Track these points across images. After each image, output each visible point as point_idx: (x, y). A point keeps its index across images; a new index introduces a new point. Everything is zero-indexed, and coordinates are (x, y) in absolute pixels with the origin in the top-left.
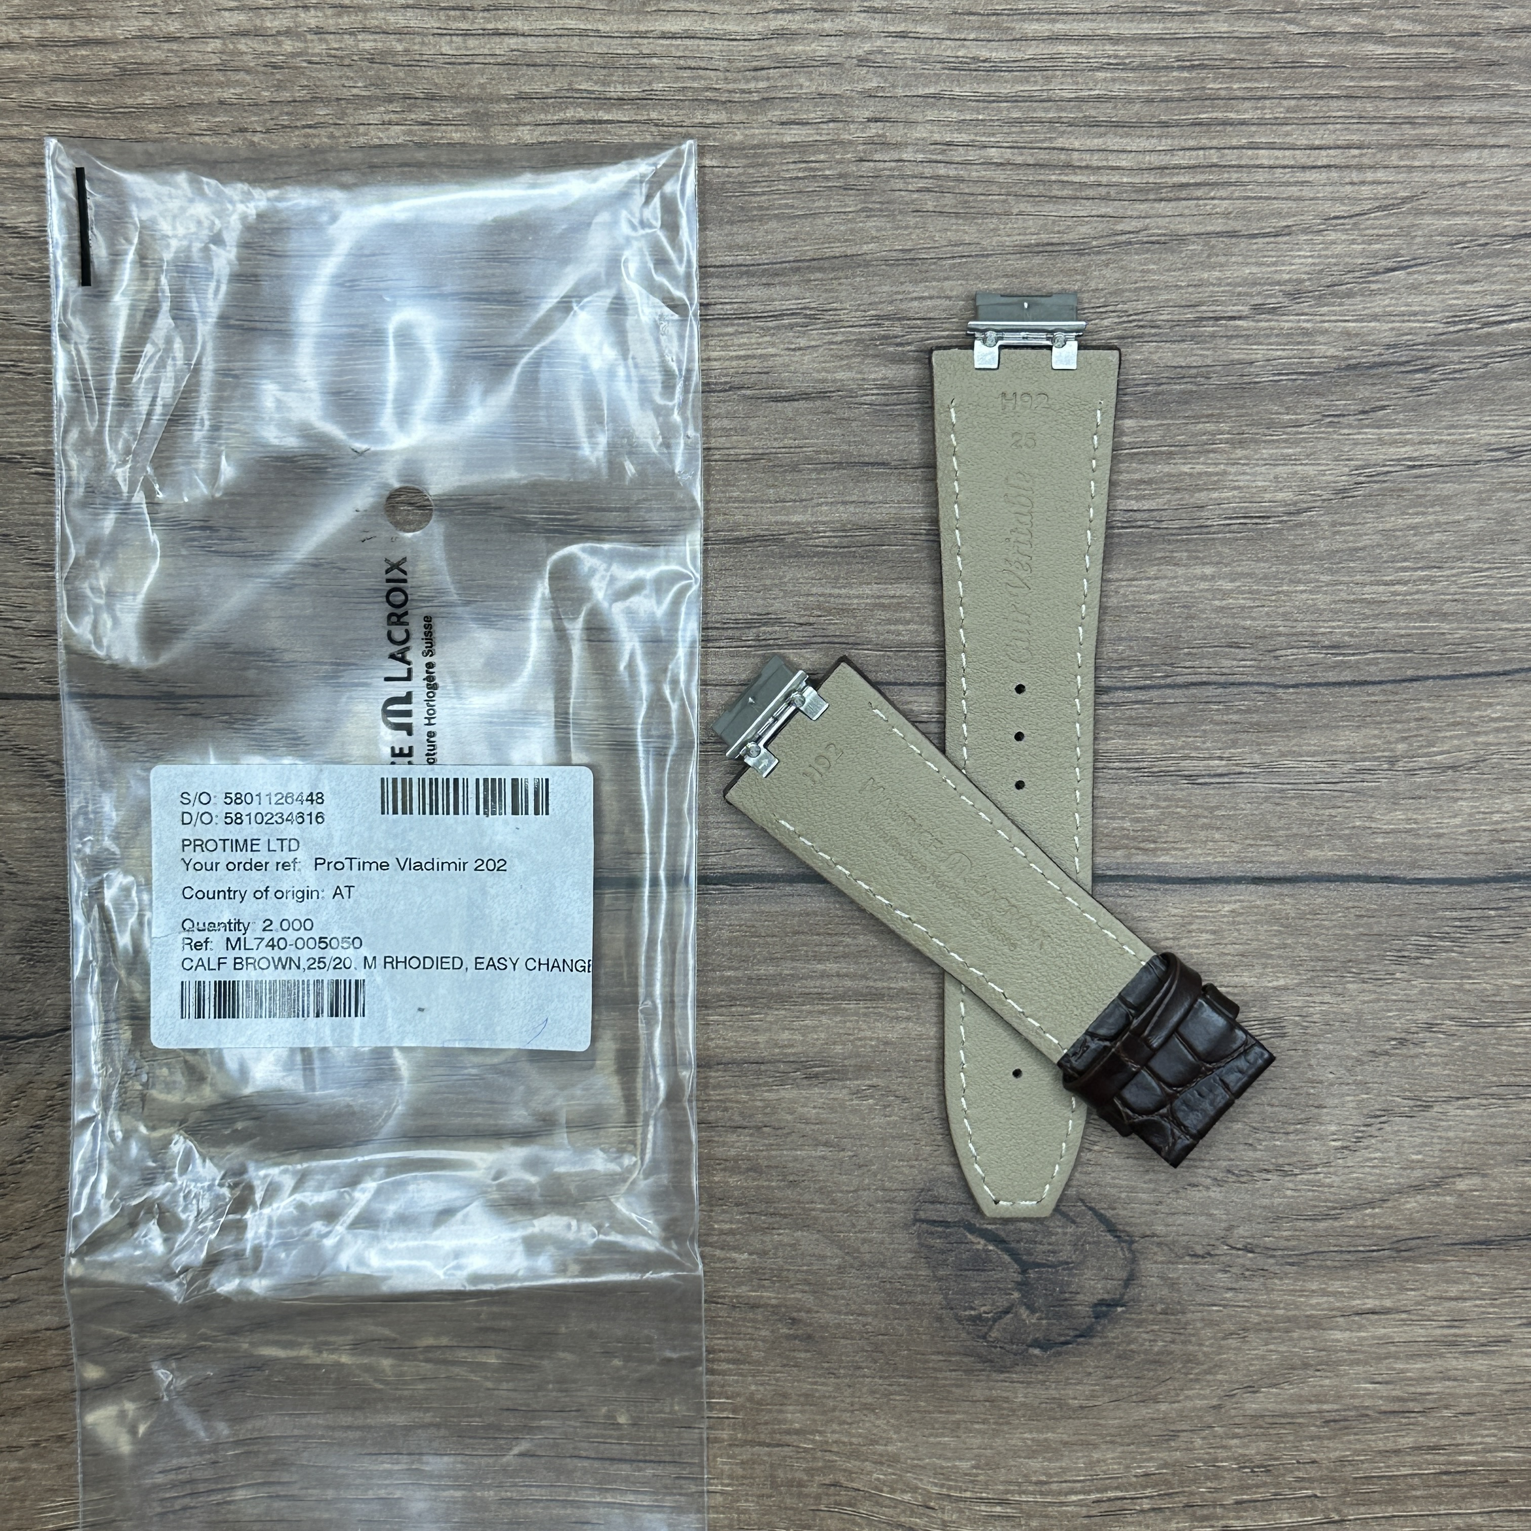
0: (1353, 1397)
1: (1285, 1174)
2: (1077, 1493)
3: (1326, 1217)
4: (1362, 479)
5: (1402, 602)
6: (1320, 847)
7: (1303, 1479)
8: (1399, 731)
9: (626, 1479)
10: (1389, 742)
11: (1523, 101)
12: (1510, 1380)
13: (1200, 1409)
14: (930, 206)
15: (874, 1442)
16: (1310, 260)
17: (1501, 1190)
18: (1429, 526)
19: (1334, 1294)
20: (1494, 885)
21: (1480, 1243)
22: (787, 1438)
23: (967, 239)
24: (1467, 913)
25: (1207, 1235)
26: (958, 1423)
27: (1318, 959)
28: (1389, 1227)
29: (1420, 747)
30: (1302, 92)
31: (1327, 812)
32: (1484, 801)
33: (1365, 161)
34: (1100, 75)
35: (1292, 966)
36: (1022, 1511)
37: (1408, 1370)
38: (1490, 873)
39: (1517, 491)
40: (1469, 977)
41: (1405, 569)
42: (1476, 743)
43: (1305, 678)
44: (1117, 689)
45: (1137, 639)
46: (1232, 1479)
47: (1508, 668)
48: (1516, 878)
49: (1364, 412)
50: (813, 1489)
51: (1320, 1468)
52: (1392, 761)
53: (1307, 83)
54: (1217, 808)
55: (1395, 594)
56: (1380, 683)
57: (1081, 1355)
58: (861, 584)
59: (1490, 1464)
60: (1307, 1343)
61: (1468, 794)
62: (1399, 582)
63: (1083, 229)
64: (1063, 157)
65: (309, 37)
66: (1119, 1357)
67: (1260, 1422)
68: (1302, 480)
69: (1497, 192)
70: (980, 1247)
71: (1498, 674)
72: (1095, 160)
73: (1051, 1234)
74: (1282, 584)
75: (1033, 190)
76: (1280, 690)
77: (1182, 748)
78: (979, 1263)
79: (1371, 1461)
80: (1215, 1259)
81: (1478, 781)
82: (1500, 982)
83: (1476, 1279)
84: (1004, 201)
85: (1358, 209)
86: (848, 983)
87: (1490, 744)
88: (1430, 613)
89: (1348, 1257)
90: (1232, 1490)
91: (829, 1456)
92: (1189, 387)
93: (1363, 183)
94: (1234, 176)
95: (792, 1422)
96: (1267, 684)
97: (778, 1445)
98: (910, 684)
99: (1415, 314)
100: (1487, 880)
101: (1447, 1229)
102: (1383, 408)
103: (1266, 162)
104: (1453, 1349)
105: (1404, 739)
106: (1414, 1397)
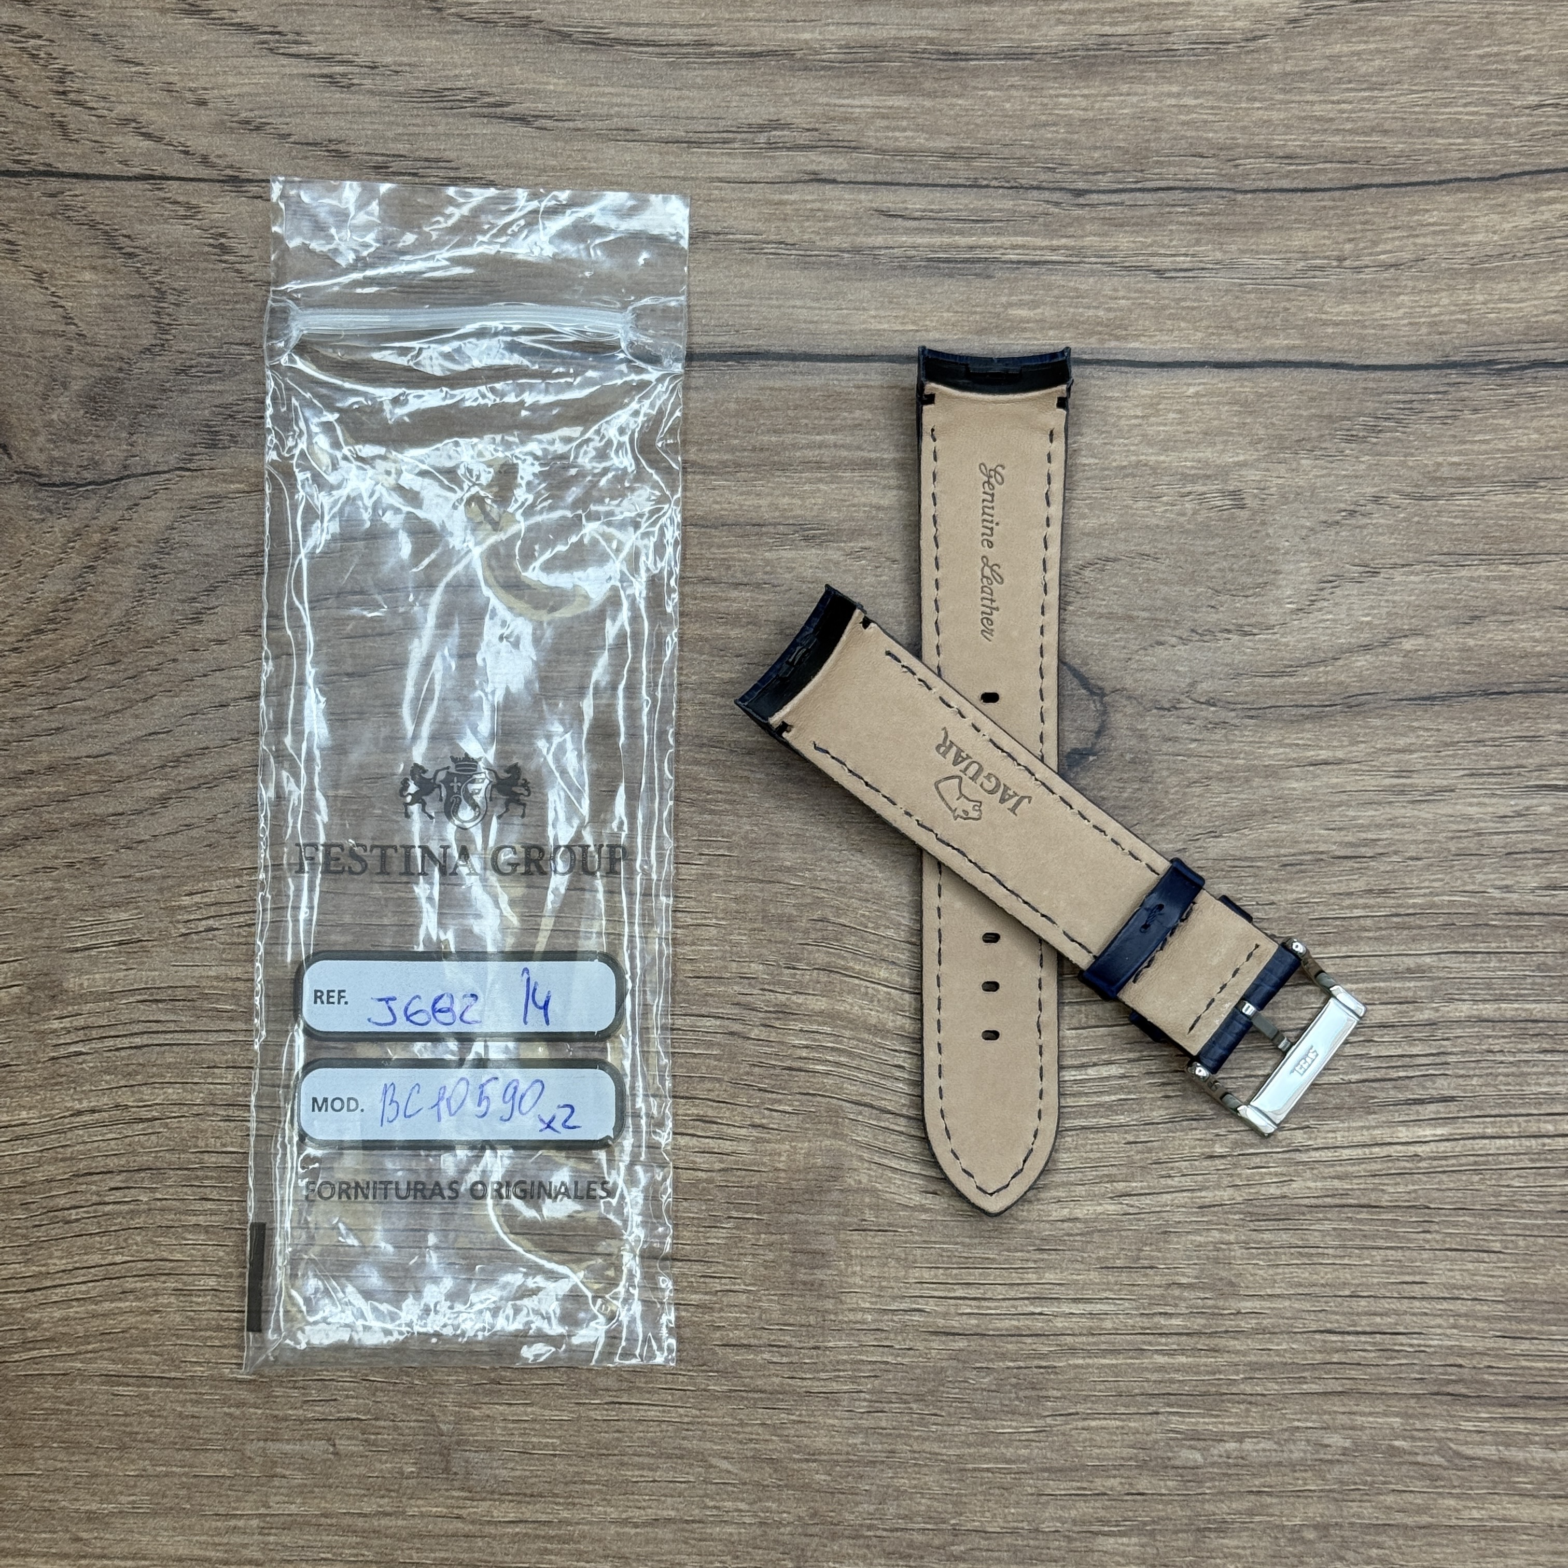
0: (1308, 842)
1: (1246, 634)
3: (1282, 674)
4: (1309, 11)
5: (1347, 119)
6: (1276, 336)
7: (1263, 919)
8: (1346, 233)
10: (1337, 243)
12: (1455, 827)
15: (860, 881)
17: (1444, 650)
18: (1371, 52)
19: (1290, 745)
20: (1433, 372)
21: (1425, 699)
22: (780, 876)
24: (1408, 397)
25: (1173, 691)
27: (1275, 437)
28: (1340, 684)
29: (1365, 248)
31: (1282, 305)
32: (1424, 295)
35: (1251, 443)
37: (1359, 817)
38: (1430, 360)
39: (1448, 24)
40: (1412, 455)
41: (1348, 90)
42: (1415, 245)
43: (1262, 184)
45: (1110, 148)
47: (1442, 178)
48: (1454, 365)
50: (803, 924)
51: (1279, 910)
52: (1341, 259)
54: (1184, 300)
55: (1342, 111)
56: (1329, 190)
58: (861, 95)
59: (1438, 907)
60: (1266, 791)
61: (1409, 290)
62: (1344, 102)
67: (1221, 866)
68: (1257, 10)
71: (1433, 183)
74: (1240, 102)
76: (1240, 197)
77: (1151, 245)
79: (1326, 904)
80: (1179, 712)
81: (1417, 279)
82: (1440, 459)
83: (1421, 732)
86: (844, 453)
87: (1426, 245)
88: (1373, 130)
89: (1303, 711)
91: (817, 893)
95: (784, 859)
96: (1228, 190)
97: (770, 882)
98: (905, 185)
100: (1426, 367)
104: (1401, 798)
105: (1350, 240)
106: (1366, 843)
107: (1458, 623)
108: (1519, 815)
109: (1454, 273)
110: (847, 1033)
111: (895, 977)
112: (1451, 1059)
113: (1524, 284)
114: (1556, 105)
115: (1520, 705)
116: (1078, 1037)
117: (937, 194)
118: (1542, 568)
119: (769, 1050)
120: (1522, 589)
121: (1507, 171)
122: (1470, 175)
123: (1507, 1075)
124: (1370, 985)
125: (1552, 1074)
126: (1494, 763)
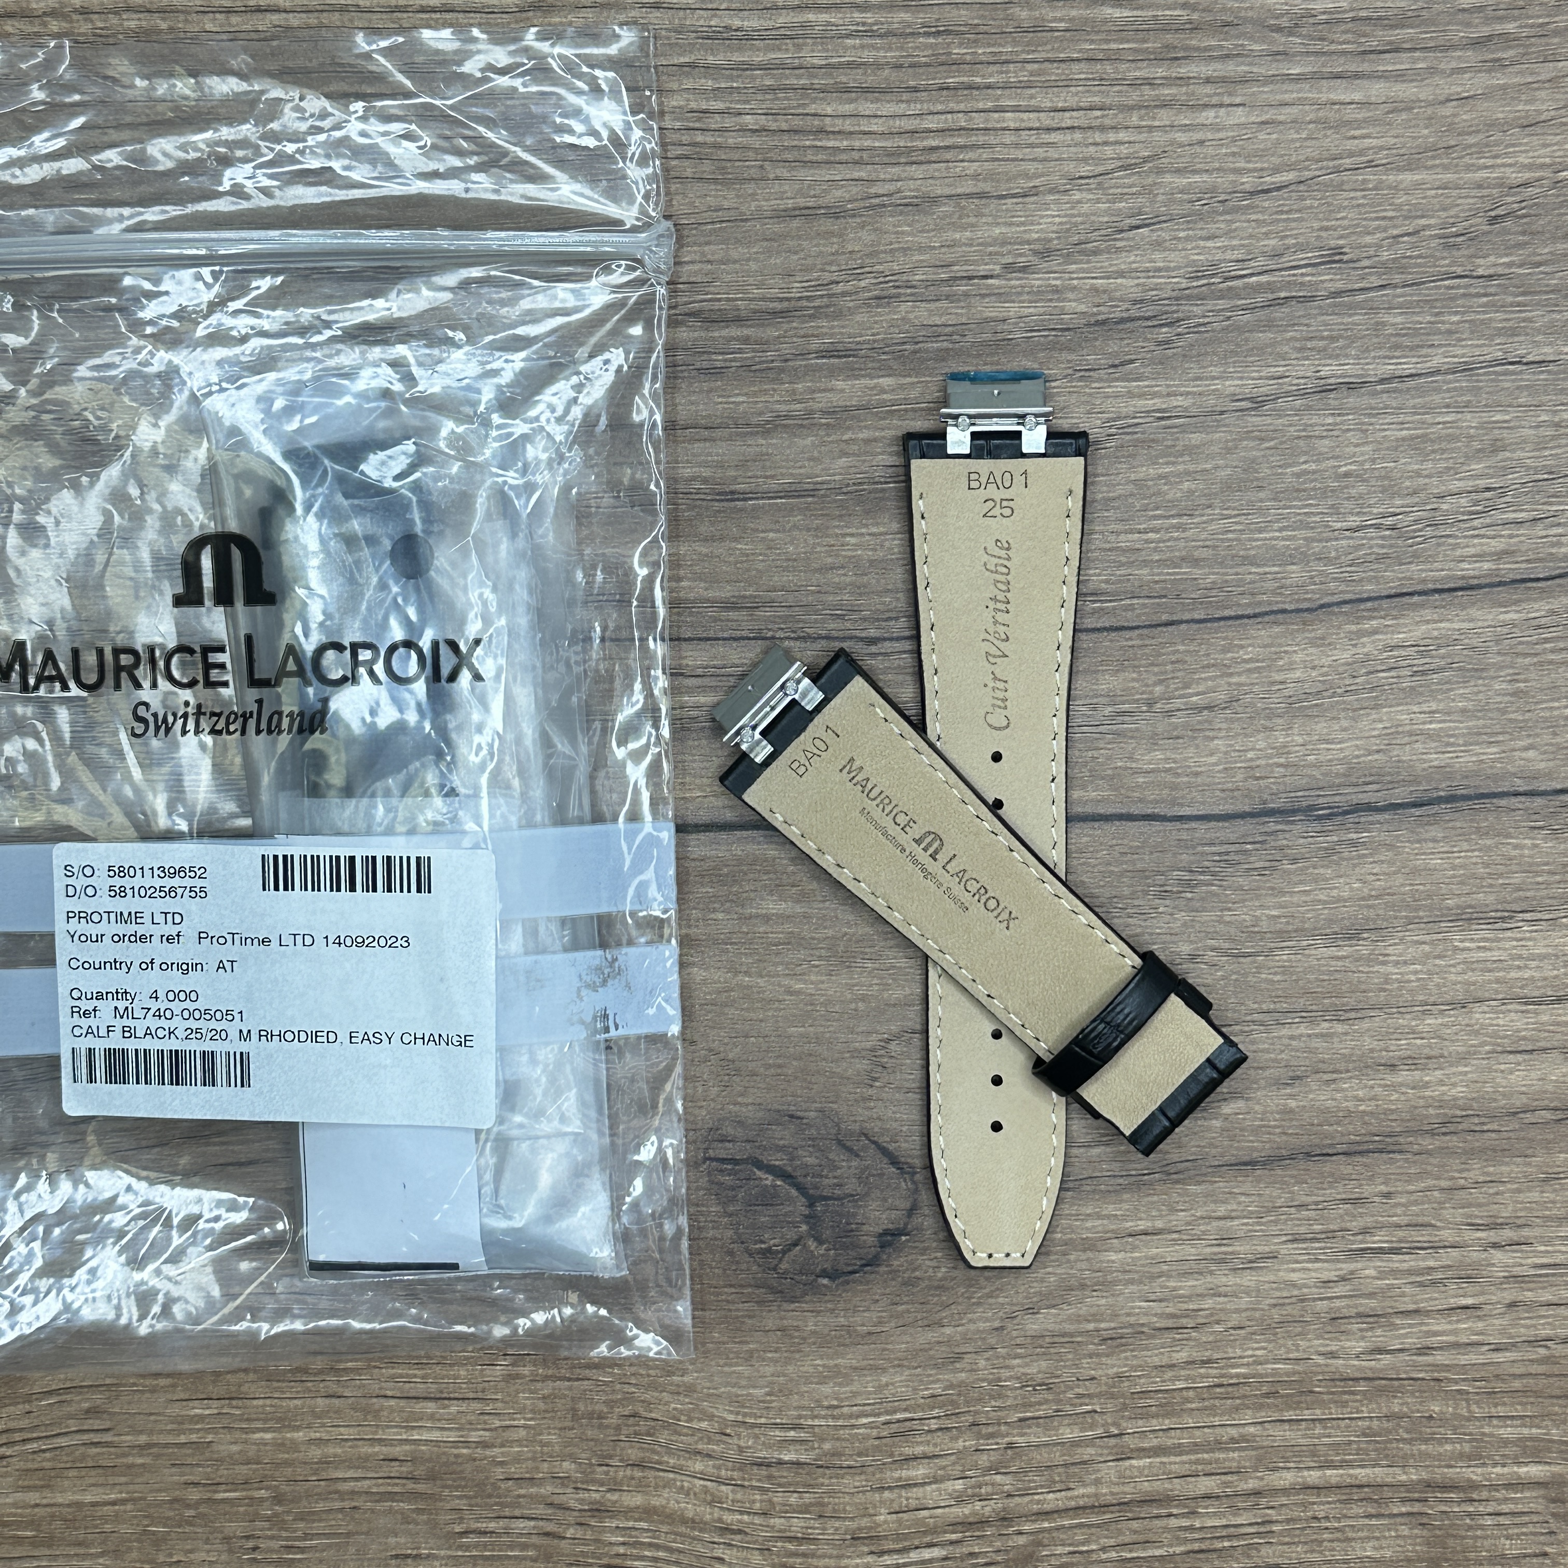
0: (1128, 1315)
2: (867, 1416)
3: (1098, 1144)
4: (1113, 431)
5: (1155, 550)
7: (1083, 1396)
8: (1156, 674)
9: (432, 1417)
10: (1147, 685)
11: (1257, 60)
12: (1278, 1294)
13: (982, 1332)
14: (689, 172)
15: (670, 1374)
16: (1057, 220)
17: (1264, 1113)
18: (1179, 475)
19: (1108, 1217)
20: (1250, 820)
21: (1245, 1164)
22: (587, 1373)
23: (726, 204)
24: (1225, 848)
26: (751, 1352)
29: (1177, 689)
30: (1044, 55)
31: (1090, 754)
32: (1239, 739)
33: (1107, 122)
34: (849, 42)
36: (814, 1434)
37: (1181, 1288)
38: (1247, 809)
39: (1262, 439)
40: (1229, 910)
41: (1156, 517)
42: (1229, 684)
44: (885, 639)
46: (1015, 1398)
47: (1258, 611)
48: (1272, 813)
49: (1115, 366)
50: (614, 1421)
51: (1099, 1385)
52: (1150, 703)
53: (1049, 47)
55: (1147, 541)
56: (1137, 627)
57: (868, 1283)
59: (1261, 1376)
60: (1084, 1265)
61: (1223, 734)
62: (1152, 530)
63: (839, 193)
64: (816, 123)
65: (75, 17)
66: (904, 1284)
67: (1040, 1342)
69: (1235, 149)
70: (768, 1182)
71: (1249, 617)
72: (848, 125)
73: (837, 1168)
75: (789, 157)
78: (768, 1198)
79: (1148, 1376)
81: (1232, 721)
82: (1258, 913)
83: (1243, 1198)
84: (762, 167)
85: (1100, 169)
87: (1243, 684)
88: (1183, 559)
89: (1121, 1181)
90: (1015, 1407)
91: (627, 1388)
92: (945, 344)
93: (1106, 143)
94: (981, 139)
97: (578, 1379)
99: (1159, 270)
100: (1242, 816)
101: (1214, 1151)
102: (1132, 361)
103: (1012, 125)
104: (1223, 1266)
105: (1161, 682)
106: (1187, 1314)
107: (1278, 1083)
108: (1343, 1279)
109: (1271, 714)
110: (665, 1528)
111: (711, 1470)
112: (1275, 1528)
113: (1345, 723)
114: (1377, 527)
115: (1344, 1167)
116: (900, 1522)
117: (720, 648)
118: (1366, 1024)
119: (585, 1549)
120: (1344, 1047)
121: (1327, 600)
122: (1287, 607)
123: (1332, 1541)
124: (1193, 1457)
125: (1378, 1539)
126: (1318, 1228)
